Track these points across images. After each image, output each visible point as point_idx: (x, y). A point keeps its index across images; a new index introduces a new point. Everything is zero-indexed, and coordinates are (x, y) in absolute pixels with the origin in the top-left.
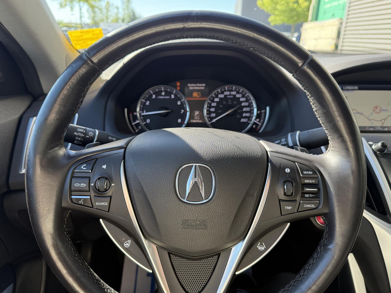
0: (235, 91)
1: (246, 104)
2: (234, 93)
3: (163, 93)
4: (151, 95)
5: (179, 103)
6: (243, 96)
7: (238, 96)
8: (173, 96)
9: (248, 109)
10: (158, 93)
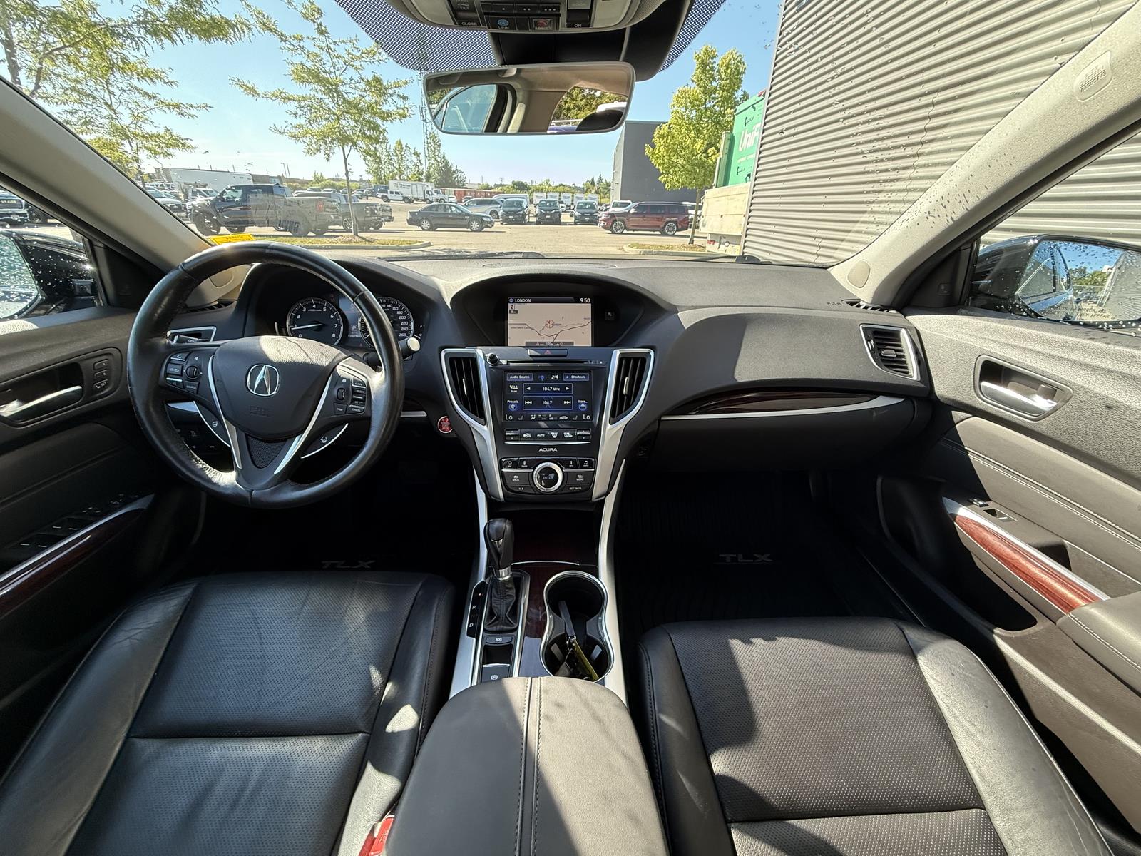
0: (390, 303)
1: (404, 318)
2: (389, 306)
3: (314, 306)
4: (302, 308)
5: (332, 316)
6: (400, 310)
7: (394, 309)
8: (325, 309)
9: (406, 323)
10: (310, 306)
